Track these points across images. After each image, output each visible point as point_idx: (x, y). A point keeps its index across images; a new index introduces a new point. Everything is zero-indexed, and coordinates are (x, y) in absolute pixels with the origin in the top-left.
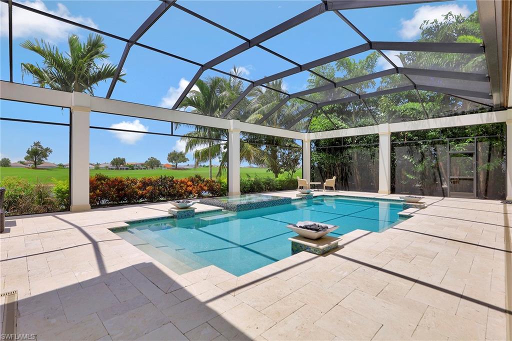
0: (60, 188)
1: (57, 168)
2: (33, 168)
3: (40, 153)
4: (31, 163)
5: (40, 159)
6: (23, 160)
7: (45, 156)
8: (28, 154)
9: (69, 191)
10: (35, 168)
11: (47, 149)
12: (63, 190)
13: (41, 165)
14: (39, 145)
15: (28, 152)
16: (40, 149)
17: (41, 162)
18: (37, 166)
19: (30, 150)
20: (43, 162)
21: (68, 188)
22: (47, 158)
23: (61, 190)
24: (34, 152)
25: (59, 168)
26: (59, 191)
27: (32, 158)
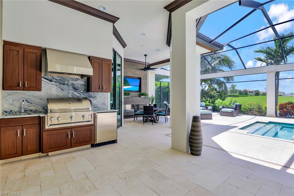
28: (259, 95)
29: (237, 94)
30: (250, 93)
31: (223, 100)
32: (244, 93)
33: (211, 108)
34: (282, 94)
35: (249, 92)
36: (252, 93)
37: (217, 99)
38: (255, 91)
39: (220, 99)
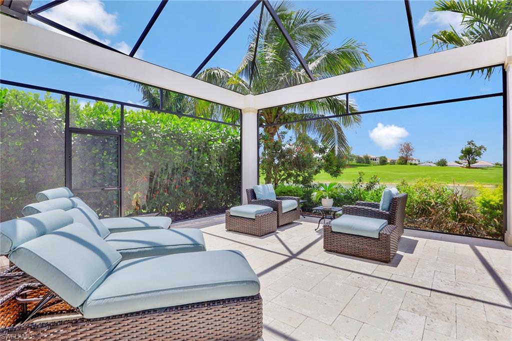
0: (487, 199)
1: (493, 167)
2: (467, 167)
3: (474, 152)
4: (465, 162)
5: (474, 158)
6: (458, 160)
7: (479, 154)
8: (462, 153)
9: (504, 206)
10: (469, 167)
11: (481, 148)
12: (492, 203)
13: (475, 164)
14: (473, 144)
15: (462, 152)
16: (473, 147)
17: (475, 161)
18: (471, 165)
19: (464, 150)
20: (477, 161)
21: (501, 201)
22: (481, 156)
23: (488, 202)
24: (468, 151)
25: (495, 167)
26: (486, 204)
27: (466, 157)
28: (386, 164)
29: (354, 162)
30: (372, 161)
31: (335, 173)
32: (365, 161)
33: (296, 206)
34: (417, 162)
35: (371, 159)
36: (375, 161)
37: (317, 172)
38: (381, 158)
39: (326, 170)
